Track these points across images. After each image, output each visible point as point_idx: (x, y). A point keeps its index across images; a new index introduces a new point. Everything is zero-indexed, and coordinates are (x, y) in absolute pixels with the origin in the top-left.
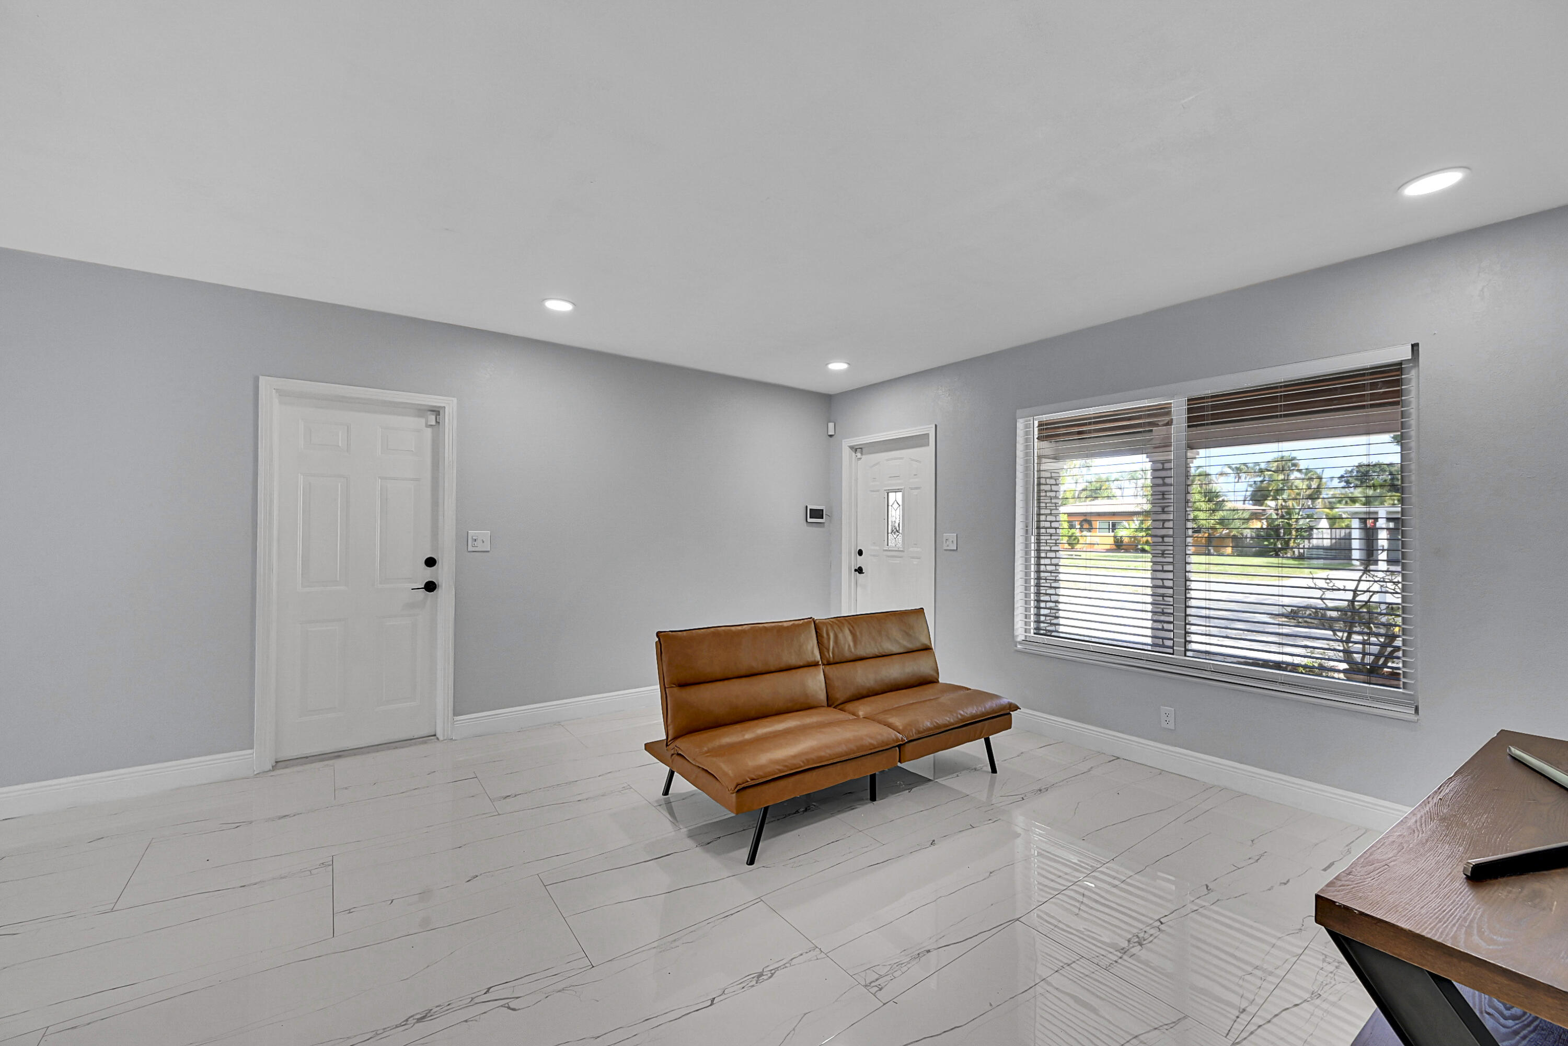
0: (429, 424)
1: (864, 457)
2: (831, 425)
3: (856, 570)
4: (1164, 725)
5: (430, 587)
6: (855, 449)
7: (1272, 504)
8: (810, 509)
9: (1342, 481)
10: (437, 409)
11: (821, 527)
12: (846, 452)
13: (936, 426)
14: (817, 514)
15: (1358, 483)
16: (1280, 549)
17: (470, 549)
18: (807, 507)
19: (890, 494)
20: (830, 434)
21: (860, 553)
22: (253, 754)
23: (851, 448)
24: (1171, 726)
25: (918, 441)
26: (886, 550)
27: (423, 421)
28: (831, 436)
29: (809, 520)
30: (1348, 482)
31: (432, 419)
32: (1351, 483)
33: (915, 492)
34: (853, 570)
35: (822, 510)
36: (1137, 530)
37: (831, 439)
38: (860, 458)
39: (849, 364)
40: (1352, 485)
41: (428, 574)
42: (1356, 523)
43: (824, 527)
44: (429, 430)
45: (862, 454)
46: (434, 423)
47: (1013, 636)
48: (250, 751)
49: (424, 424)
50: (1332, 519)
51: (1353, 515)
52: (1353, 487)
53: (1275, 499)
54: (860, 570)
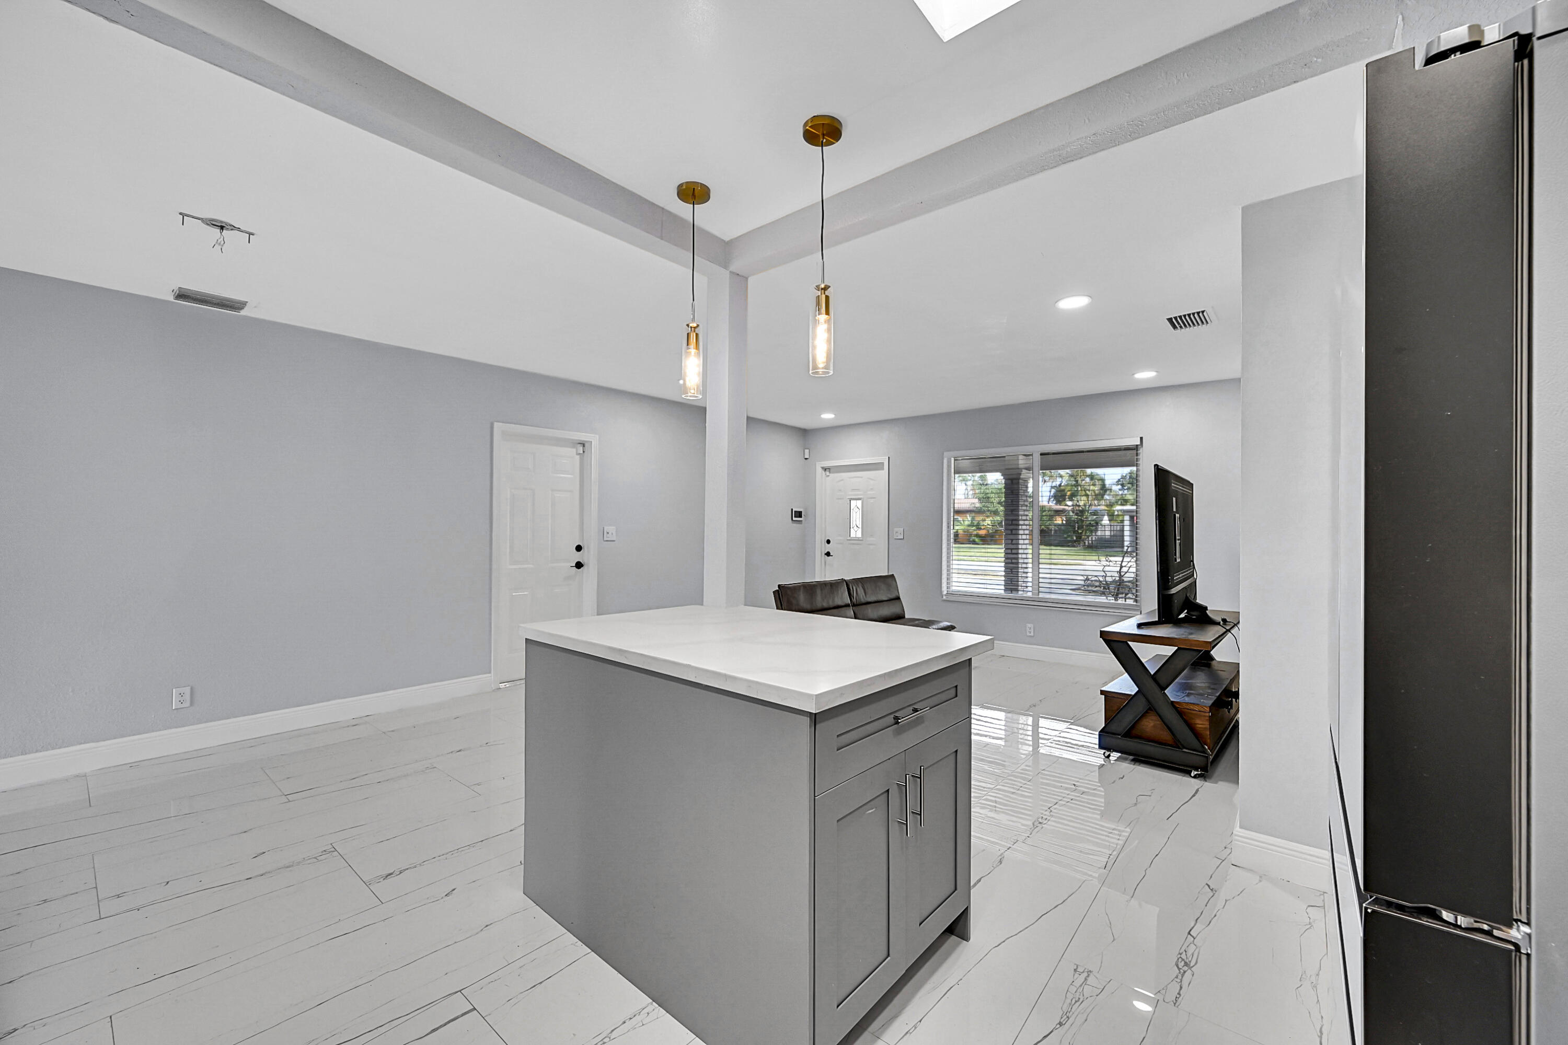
0: (578, 453)
1: (831, 475)
2: (807, 451)
3: (826, 554)
4: (1028, 634)
5: (579, 565)
6: (825, 469)
7: (1069, 503)
8: (795, 511)
9: (1119, 484)
10: (584, 443)
11: (799, 524)
12: (819, 471)
13: (889, 457)
14: (799, 514)
15: (1130, 485)
16: (1075, 541)
17: (605, 539)
18: (792, 509)
19: (851, 501)
20: (806, 457)
21: (828, 542)
22: (491, 677)
23: (822, 468)
24: (1032, 634)
25: (877, 466)
26: (849, 540)
27: (575, 450)
28: (806, 459)
29: (794, 519)
30: (1123, 485)
31: (581, 450)
32: (1125, 486)
33: (872, 501)
34: (823, 554)
35: (801, 512)
36: (969, 526)
37: (807, 460)
38: (829, 476)
39: (835, 415)
40: (1126, 488)
41: (578, 557)
42: (1127, 518)
43: (801, 524)
44: (578, 456)
45: (830, 472)
46: (582, 452)
47: (941, 592)
48: (489, 675)
49: (575, 453)
50: (1112, 516)
51: (1126, 512)
52: (1127, 489)
53: (1071, 500)
54: (828, 554)
